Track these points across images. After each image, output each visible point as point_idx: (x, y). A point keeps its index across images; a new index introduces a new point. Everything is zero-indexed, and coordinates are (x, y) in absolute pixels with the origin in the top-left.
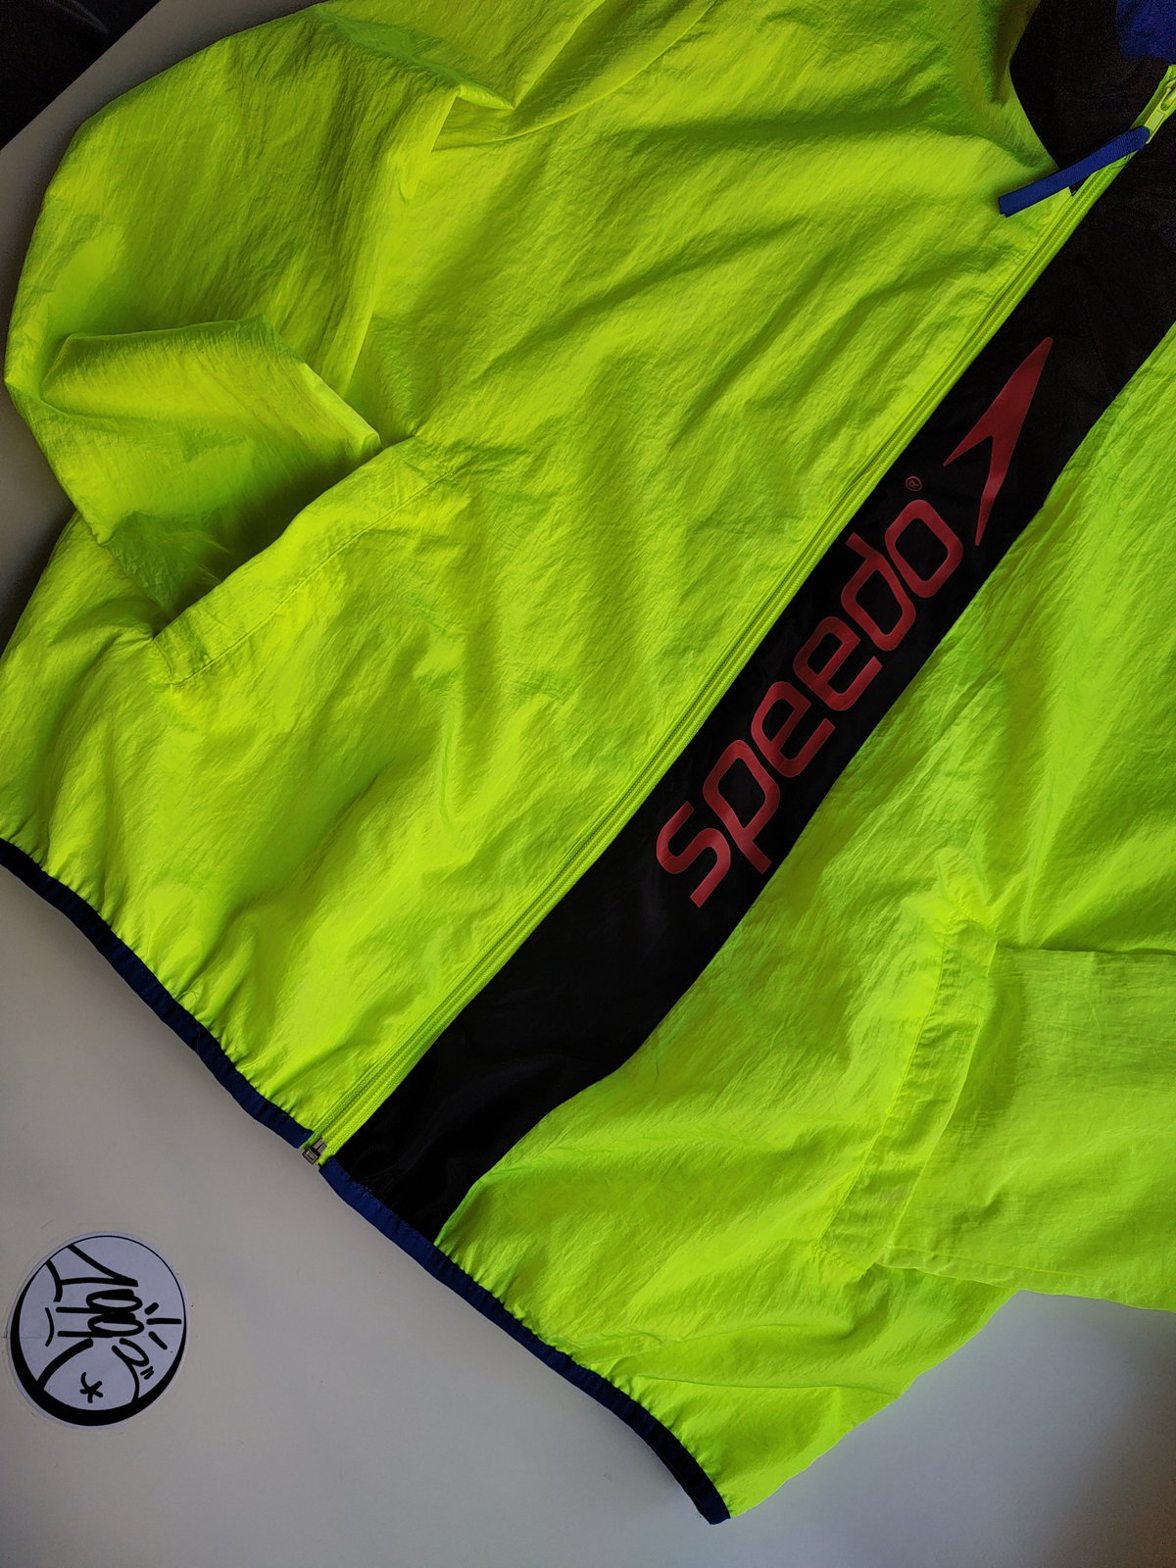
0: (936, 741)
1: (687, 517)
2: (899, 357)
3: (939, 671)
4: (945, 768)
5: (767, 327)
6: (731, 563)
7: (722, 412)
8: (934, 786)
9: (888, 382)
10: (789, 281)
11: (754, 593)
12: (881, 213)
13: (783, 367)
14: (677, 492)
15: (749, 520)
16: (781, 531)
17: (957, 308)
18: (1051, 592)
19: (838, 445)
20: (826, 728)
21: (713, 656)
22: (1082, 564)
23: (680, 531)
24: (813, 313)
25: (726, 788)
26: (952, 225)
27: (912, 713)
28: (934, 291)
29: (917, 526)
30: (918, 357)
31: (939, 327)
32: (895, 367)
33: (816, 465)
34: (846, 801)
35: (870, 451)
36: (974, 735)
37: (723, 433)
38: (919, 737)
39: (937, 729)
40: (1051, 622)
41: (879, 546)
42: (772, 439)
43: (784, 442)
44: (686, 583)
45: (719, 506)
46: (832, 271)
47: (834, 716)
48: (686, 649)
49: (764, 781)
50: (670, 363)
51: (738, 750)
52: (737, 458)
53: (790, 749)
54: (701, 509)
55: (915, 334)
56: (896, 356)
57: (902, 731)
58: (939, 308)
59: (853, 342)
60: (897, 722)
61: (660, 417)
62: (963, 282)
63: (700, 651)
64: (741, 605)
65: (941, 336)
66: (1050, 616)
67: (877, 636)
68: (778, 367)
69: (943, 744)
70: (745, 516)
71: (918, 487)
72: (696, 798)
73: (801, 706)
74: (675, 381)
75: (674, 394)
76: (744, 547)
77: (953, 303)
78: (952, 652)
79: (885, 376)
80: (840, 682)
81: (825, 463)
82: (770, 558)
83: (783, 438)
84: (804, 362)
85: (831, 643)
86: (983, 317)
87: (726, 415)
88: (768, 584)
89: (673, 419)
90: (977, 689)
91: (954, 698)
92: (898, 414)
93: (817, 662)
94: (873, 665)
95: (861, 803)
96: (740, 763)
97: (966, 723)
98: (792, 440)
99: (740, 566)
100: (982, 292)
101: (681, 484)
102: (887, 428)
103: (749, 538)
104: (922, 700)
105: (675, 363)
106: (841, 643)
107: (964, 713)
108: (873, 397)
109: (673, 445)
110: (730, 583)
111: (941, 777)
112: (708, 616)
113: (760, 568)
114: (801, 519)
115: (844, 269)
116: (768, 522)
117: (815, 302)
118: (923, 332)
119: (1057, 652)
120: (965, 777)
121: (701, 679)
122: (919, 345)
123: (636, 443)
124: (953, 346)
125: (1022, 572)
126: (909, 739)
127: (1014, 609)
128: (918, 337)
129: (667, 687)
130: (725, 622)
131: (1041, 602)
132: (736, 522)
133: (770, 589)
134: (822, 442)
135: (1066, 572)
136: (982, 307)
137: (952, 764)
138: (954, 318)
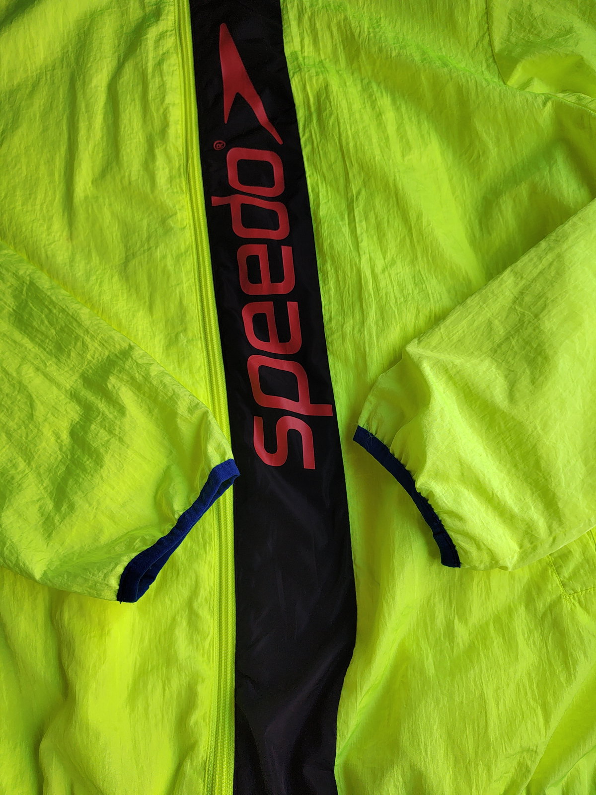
0: (360, 261)
1: (114, 268)
2: (151, 94)
3: (324, 223)
4: (379, 269)
5: (69, 138)
6: (160, 269)
7: (83, 198)
8: (382, 284)
9: (158, 110)
10: (61, 107)
11: (187, 273)
12: (79, 38)
13: (96, 149)
14: (95, 259)
15: (149, 239)
16: (172, 229)
17: (161, 48)
18: (344, 135)
19: (160, 161)
20: (292, 307)
21: (195, 326)
22: (345, 111)
23: (116, 278)
24: (87, 111)
25: (268, 389)
26: (123, 15)
27: (333, 258)
28: (141, 49)
29: (243, 166)
30: (162, 86)
31: (159, 64)
32: (154, 100)
33: (158, 180)
34: (343, 337)
35: (181, 150)
36: (375, 238)
37: (92, 208)
38: (349, 267)
39: (354, 254)
40: (359, 147)
41: (231, 191)
42: (123, 189)
43: (130, 183)
44: (145, 302)
45: (126, 246)
46: (79, 84)
47: (290, 297)
48: (177, 336)
49: (286, 366)
50: (30, 198)
51: (255, 362)
52: (113, 213)
53: (284, 336)
54: (117, 256)
55: (149, 77)
56: (150, 95)
57: (336, 272)
58: (151, 55)
59: (121, 107)
60: (329, 268)
61: (49, 228)
62: (152, 34)
63: (185, 330)
64: (185, 286)
65: (165, 67)
66: (355, 146)
67: (273, 235)
68: (93, 152)
69: (365, 259)
70: (144, 239)
71: (223, 145)
72: (257, 410)
73: (267, 308)
74: (42, 205)
75: (48, 211)
76: (158, 254)
77: (156, 47)
78: (321, 207)
79: (153, 107)
80: (277, 276)
81: (162, 177)
82: (179, 248)
83: (127, 183)
84: (105, 139)
85: (253, 261)
86: (178, 42)
87: (86, 198)
88: (190, 263)
89: (58, 225)
90: (352, 215)
91: (346, 230)
92: (178, 121)
93: (255, 277)
94: (286, 252)
95: (353, 331)
96: (262, 368)
97: (365, 235)
98: (133, 178)
99: (165, 266)
100: (167, 31)
101: (94, 254)
102: (179, 131)
103: (156, 248)
104: (331, 246)
105: (33, 196)
106: (257, 256)
107: (359, 232)
108: (157, 123)
109: (71, 237)
110: (168, 280)
111: (381, 277)
112: (173, 308)
113: (178, 258)
114: (176, 214)
115: (84, 77)
116: (160, 231)
117: (83, 105)
118: (153, 72)
119: (376, 158)
120: (393, 263)
121: (200, 344)
122: (157, 79)
123: (46, 252)
124: (176, 67)
125: (319, 139)
126: (344, 273)
127: (333, 160)
128: (153, 76)
129: (184, 366)
130: (185, 302)
131: (344, 143)
132: (142, 246)
133: (194, 265)
134: (151, 166)
135: (341, 121)
136: (173, 38)
137: (380, 264)
138: (164, 54)
